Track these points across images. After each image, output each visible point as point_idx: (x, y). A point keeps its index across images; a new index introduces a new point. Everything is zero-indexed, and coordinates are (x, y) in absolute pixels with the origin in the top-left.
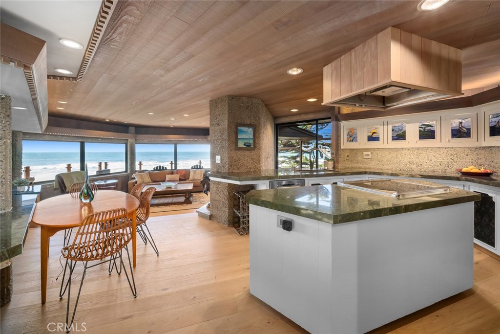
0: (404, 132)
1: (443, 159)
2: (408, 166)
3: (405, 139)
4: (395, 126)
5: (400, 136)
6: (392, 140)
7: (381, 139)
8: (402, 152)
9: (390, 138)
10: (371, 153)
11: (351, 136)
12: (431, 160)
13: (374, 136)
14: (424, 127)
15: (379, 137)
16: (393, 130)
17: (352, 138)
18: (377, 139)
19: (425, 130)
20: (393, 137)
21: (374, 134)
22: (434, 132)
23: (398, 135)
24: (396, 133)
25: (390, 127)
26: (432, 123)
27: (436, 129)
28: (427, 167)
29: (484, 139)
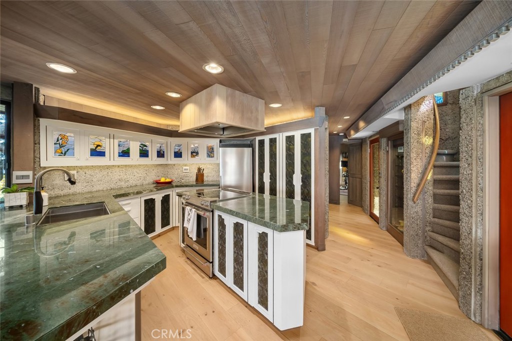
0: (129, 149)
1: (142, 174)
2: (118, 184)
3: (129, 156)
4: (120, 142)
5: (125, 153)
6: (119, 156)
7: (107, 154)
8: (113, 169)
9: (117, 154)
10: (77, 172)
11: (61, 146)
12: (135, 176)
13: (99, 149)
14: (142, 146)
15: (105, 152)
16: (119, 145)
17: (63, 149)
18: (102, 154)
19: (143, 149)
20: (119, 153)
21: (99, 148)
22: (148, 151)
23: (123, 152)
24: (122, 149)
25: (116, 142)
26: (147, 144)
27: (149, 149)
28: (132, 182)
29: (170, 159)
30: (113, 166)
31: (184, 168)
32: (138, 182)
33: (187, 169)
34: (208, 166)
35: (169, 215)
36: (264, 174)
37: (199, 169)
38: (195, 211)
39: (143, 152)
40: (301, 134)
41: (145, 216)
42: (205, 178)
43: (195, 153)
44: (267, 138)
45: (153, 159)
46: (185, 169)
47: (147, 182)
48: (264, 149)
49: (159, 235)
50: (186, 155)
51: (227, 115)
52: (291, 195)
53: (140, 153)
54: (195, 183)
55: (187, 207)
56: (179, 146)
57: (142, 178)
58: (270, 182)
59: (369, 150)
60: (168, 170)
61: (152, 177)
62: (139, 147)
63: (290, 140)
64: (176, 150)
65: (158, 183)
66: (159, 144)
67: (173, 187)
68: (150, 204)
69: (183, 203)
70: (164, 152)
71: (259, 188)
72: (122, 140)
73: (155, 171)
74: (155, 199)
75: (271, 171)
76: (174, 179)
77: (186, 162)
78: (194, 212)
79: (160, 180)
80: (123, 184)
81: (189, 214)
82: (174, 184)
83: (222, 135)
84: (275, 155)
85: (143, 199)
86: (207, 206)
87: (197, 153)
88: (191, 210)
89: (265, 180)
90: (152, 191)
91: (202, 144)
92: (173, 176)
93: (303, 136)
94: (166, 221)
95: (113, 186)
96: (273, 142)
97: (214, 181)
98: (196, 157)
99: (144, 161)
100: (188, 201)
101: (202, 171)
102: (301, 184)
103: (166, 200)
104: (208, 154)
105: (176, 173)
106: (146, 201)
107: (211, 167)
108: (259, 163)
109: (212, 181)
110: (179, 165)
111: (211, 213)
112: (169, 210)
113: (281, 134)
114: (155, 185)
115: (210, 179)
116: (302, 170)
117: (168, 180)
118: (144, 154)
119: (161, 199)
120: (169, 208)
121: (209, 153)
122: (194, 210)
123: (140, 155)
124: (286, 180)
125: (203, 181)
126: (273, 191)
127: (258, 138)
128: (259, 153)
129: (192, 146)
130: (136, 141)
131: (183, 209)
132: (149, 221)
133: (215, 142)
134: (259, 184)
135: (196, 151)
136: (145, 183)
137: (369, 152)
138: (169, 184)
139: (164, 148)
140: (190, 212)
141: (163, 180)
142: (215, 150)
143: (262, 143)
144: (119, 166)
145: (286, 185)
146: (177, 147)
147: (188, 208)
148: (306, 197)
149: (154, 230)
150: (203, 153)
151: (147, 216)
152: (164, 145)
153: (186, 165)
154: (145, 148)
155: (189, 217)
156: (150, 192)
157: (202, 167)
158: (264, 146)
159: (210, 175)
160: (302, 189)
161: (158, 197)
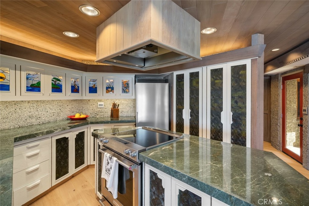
0: (39, 83)
1: (55, 110)
2: (28, 121)
4: (29, 74)
6: (27, 91)
7: (12, 88)
9: (24, 88)
12: (47, 112)
14: (55, 80)
16: (27, 78)
19: (55, 83)
20: (27, 87)
22: (61, 86)
23: (32, 86)
24: (31, 82)
25: (24, 74)
26: (60, 78)
27: (63, 83)
28: (44, 119)
29: (85, 95)
30: (22, 101)
31: (99, 103)
32: (51, 118)
33: (102, 105)
34: (123, 102)
35: (84, 153)
36: (184, 111)
37: (114, 105)
38: (116, 161)
39: (56, 87)
40: (232, 67)
41: (57, 157)
42: (120, 114)
43: (110, 89)
44: (187, 73)
45: (67, 95)
46: (100, 105)
47: (61, 118)
48: (183, 84)
49: (73, 176)
50: (101, 90)
51: (163, 33)
52: (218, 134)
53: (52, 88)
54: (109, 119)
55: (106, 153)
56: (94, 81)
57: (56, 115)
58: (190, 120)
59: (282, 86)
60: (83, 106)
61: (66, 112)
62: (51, 82)
63: (217, 74)
64: (91, 86)
65: (72, 119)
66: (74, 78)
67: (88, 124)
68: (63, 144)
69: (99, 146)
70: (78, 87)
71: (177, 125)
72: (31, 73)
73: (70, 107)
74: (68, 138)
75: (191, 108)
76: (89, 114)
77: (101, 97)
78: (114, 162)
79: (74, 116)
80: (34, 121)
81: (108, 163)
82: (89, 120)
83: (142, 67)
84: (197, 90)
85: (54, 139)
86: (134, 157)
87: (112, 89)
88: (111, 158)
89: (184, 117)
90: (64, 129)
91: (117, 79)
92: (89, 111)
93: (234, 69)
94: (80, 160)
95: (21, 123)
96: (194, 77)
97: (128, 117)
98: (111, 92)
99: (57, 96)
100: (105, 145)
101: (117, 107)
102: (232, 122)
103: (80, 138)
104: (123, 89)
105: (91, 109)
106: (58, 141)
107: (125, 102)
108: (177, 99)
109: (126, 117)
110: (94, 100)
111: (139, 167)
112: (84, 148)
113: (204, 68)
114: (69, 121)
115: (125, 114)
116: (232, 107)
117: (83, 116)
118: (57, 88)
119: (75, 137)
120: (83, 146)
121: (125, 89)
122: (115, 159)
123: (52, 90)
124: (211, 118)
125: (118, 117)
126: (195, 130)
127: (176, 73)
128: (177, 88)
129: (107, 81)
130: (48, 74)
131: (100, 154)
132: (62, 163)
133: (130, 78)
134: (177, 121)
135: (111, 86)
136: (58, 119)
137: (282, 88)
138: (84, 121)
139: (79, 83)
140: (109, 161)
141: (77, 116)
142: (130, 85)
143: (180, 78)
144: (29, 102)
145: (211, 123)
146: (92, 83)
147: (107, 155)
148: (238, 138)
149: (67, 172)
150: (118, 88)
151: (60, 158)
152: (78, 80)
153: (100, 101)
154: (58, 82)
155: (109, 167)
156: (62, 130)
157: (117, 102)
158: (183, 81)
159: (124, 110)
160: (232, 128)
161: (72, 136)
